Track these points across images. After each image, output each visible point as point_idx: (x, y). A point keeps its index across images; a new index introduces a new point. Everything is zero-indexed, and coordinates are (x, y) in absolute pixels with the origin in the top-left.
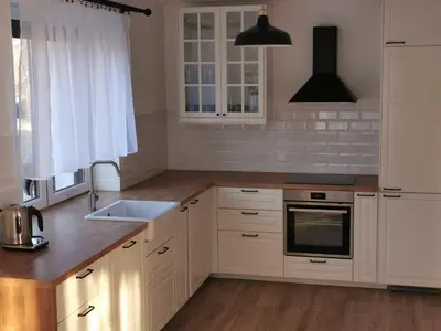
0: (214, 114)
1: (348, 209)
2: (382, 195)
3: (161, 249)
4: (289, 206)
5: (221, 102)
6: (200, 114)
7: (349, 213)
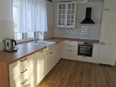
0: (64, 26)
1: (92, 46)
2: (100, 44)
3: (51, 53)
4: (79, 45)
5: (66, 23)
6: (61, 25)
7: (92, 47)
